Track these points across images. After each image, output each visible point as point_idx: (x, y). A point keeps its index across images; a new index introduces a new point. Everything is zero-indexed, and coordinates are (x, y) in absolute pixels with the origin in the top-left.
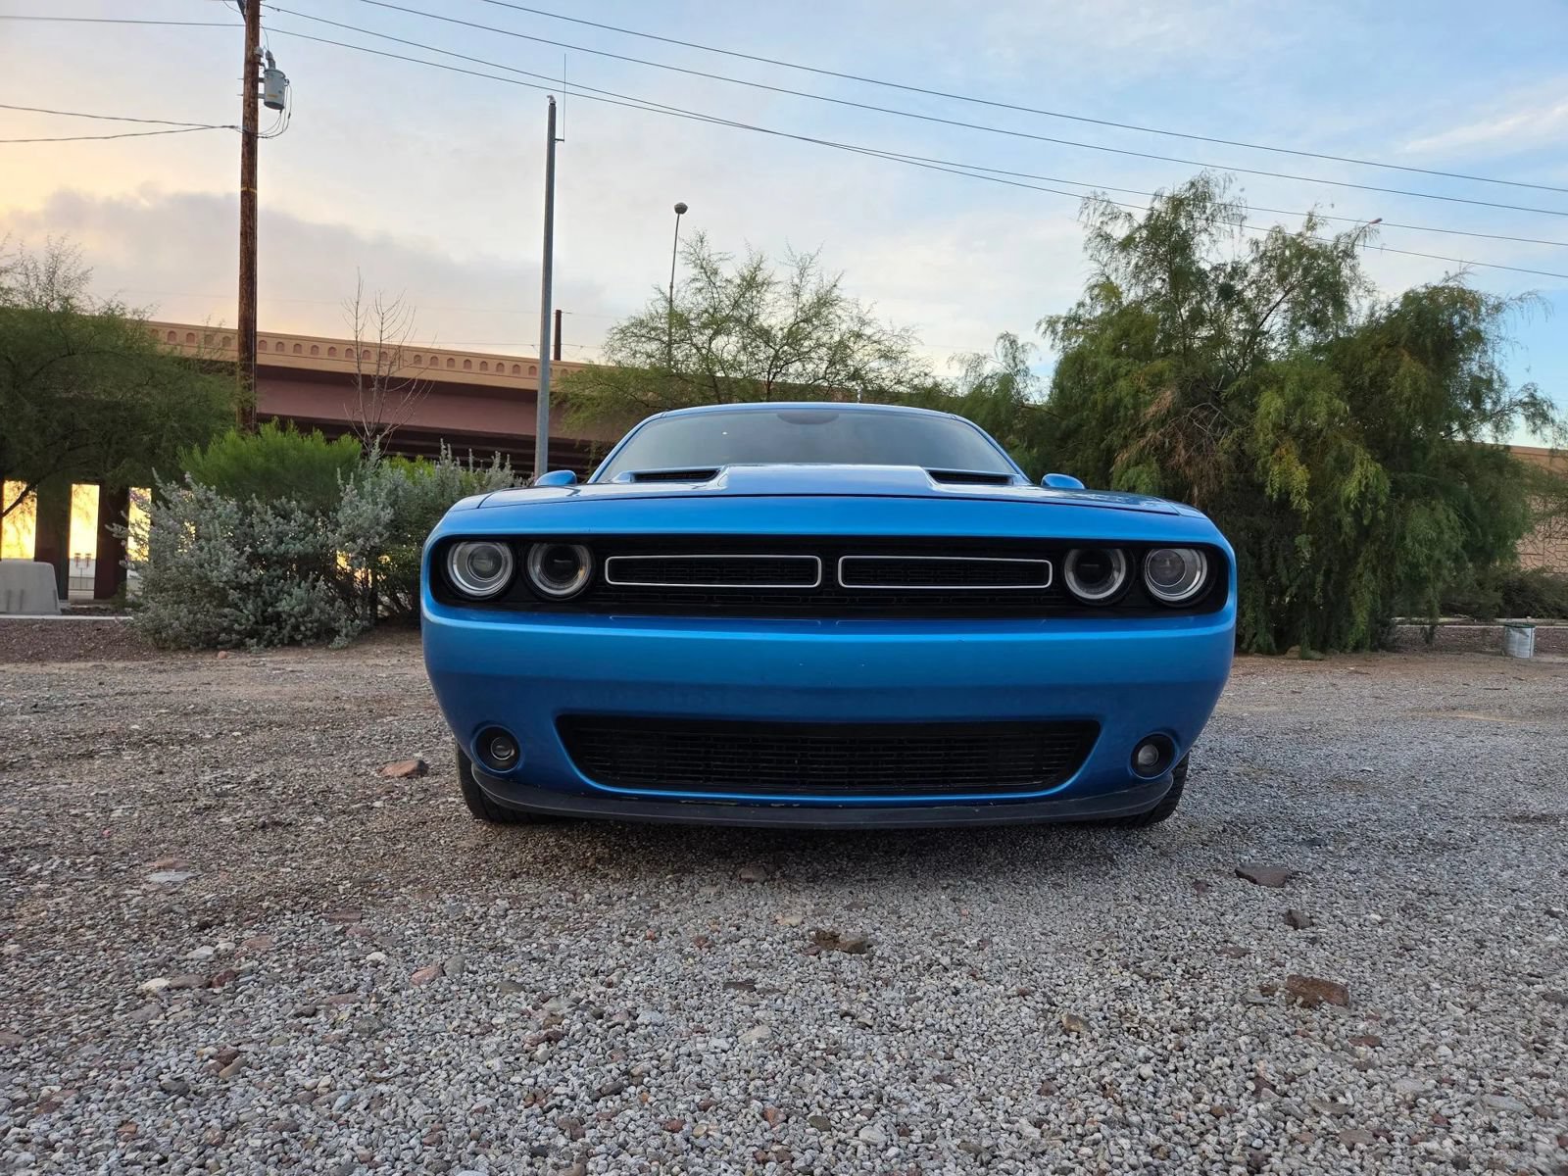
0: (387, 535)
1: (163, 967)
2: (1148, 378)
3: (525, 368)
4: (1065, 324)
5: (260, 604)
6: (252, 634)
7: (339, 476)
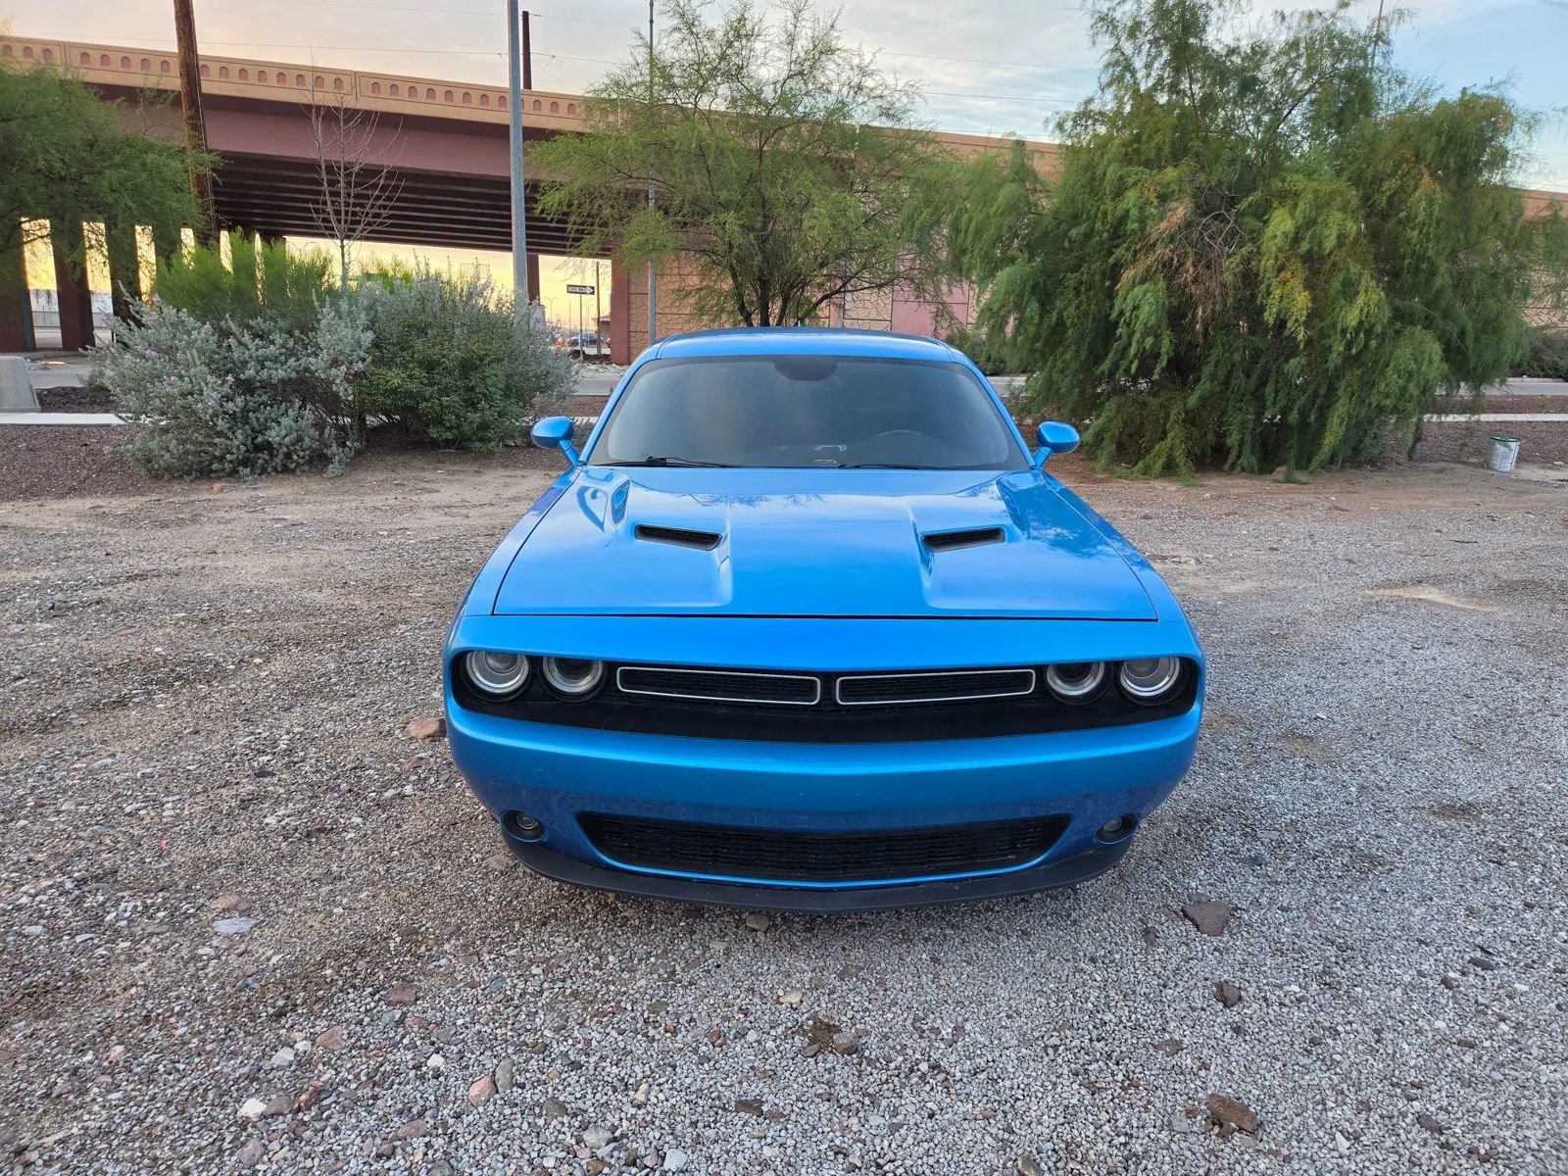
0: (369, 360)
1: (256, 1079)
2: (1159, 188)
3: (494, 98)
4: (1075, 121)
5: (249, 432)
6: (245, 462)
7: (314, 298)
